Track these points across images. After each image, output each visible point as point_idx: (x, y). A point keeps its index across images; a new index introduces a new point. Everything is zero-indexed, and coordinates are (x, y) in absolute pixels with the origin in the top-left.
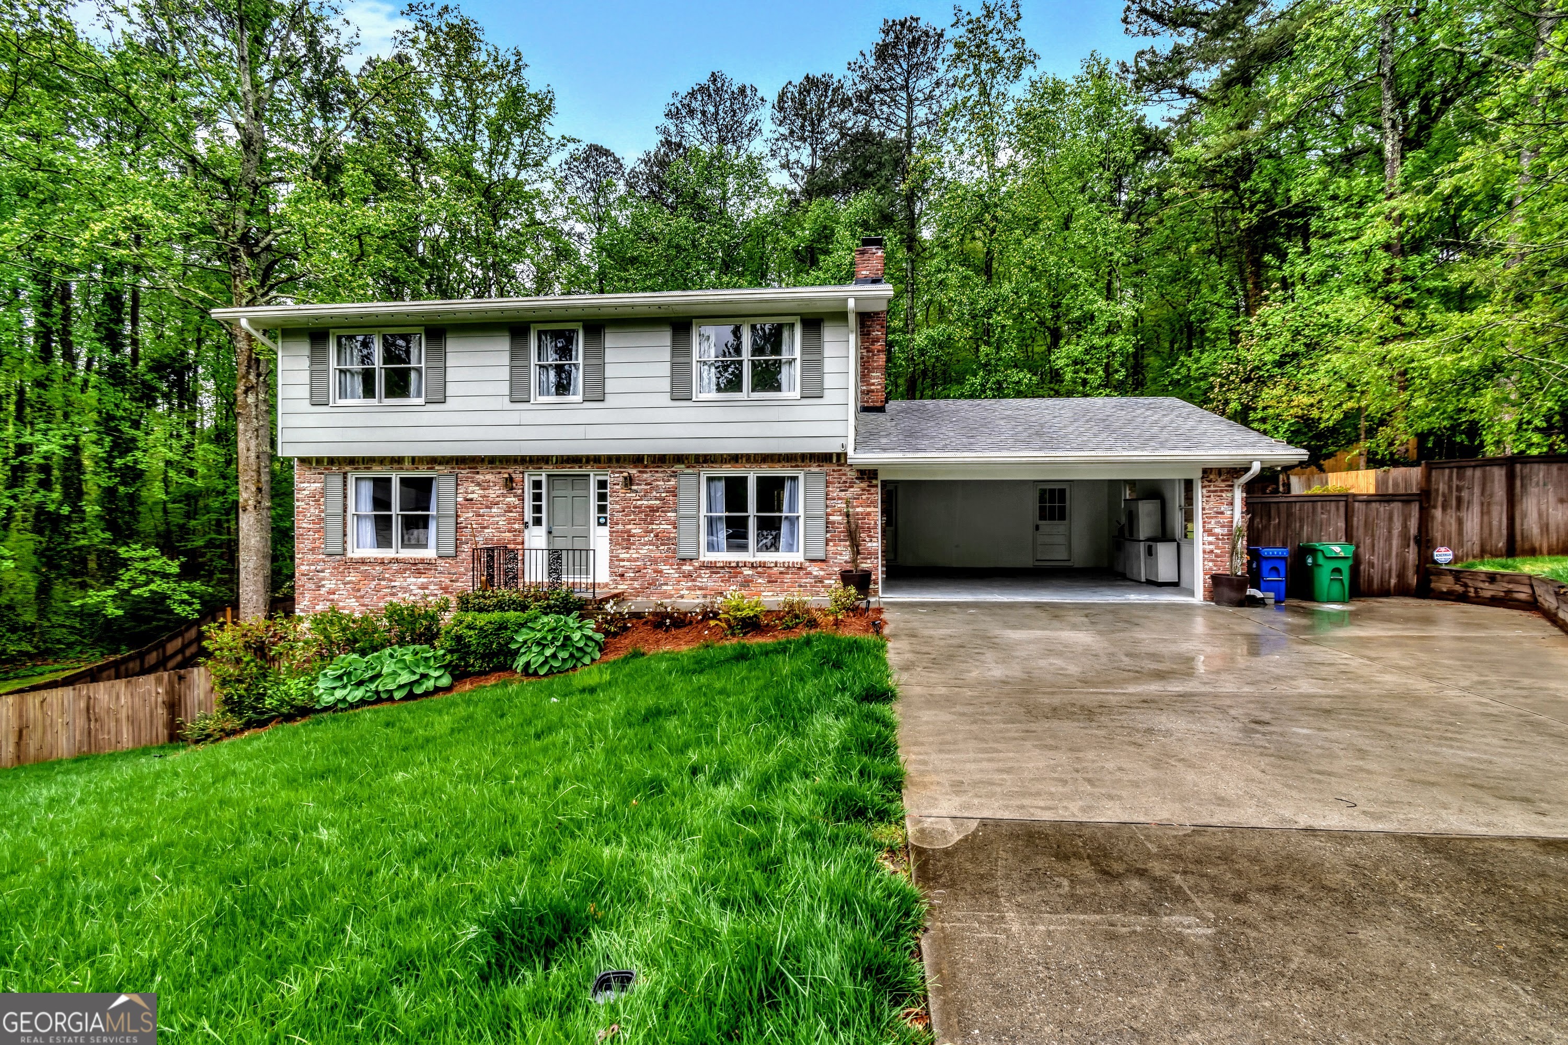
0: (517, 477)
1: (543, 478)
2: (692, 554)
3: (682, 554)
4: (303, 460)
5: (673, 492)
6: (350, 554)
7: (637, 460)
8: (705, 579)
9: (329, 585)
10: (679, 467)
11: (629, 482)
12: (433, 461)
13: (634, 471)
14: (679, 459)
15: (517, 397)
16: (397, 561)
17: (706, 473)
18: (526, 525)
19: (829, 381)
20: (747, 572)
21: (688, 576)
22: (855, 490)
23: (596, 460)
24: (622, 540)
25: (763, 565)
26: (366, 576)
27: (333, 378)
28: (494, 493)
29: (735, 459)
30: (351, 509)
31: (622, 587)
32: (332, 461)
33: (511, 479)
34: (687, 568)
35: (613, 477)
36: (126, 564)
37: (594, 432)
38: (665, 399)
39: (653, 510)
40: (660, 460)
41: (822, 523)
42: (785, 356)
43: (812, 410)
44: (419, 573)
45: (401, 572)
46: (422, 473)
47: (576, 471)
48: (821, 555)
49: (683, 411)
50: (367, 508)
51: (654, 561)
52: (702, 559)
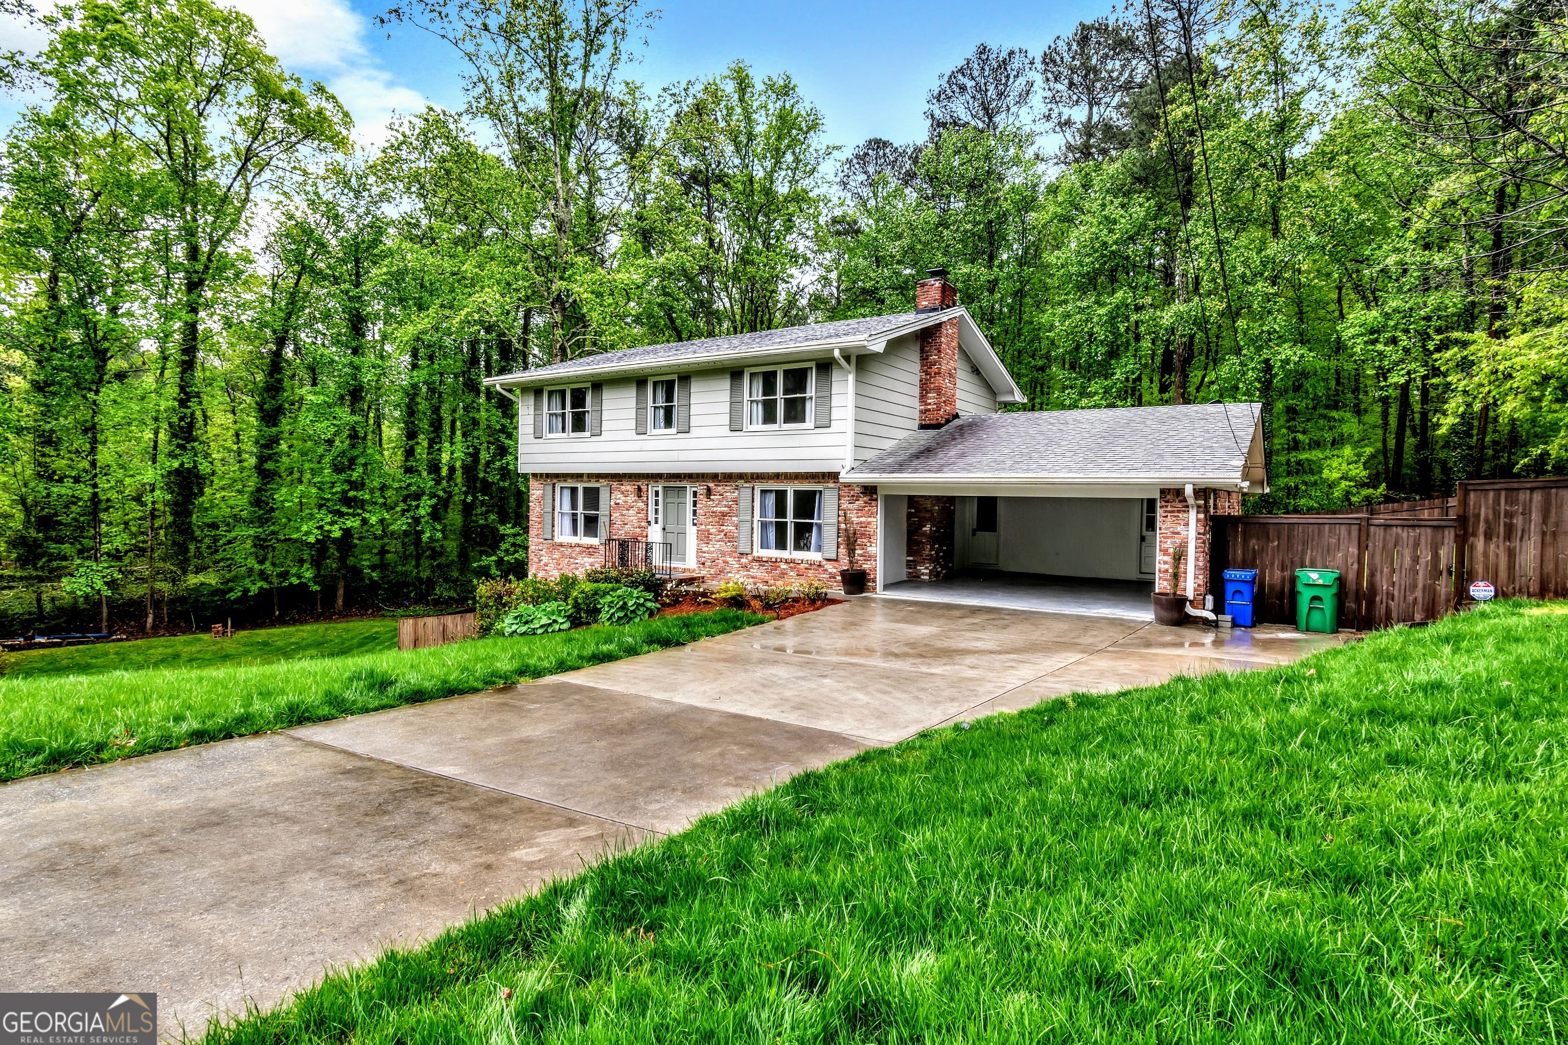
0: (644, 488)
1: (660, 489)
2: (748, 550)
3: (741, 550)
4: (535, 475)
5: (736, 501)
6: (557, 540)
7: (714, 477)
8: (756, 571)
9: (545, 560)
10: (741, 482)
11: (709, 492)
12: (599, 476)
13: (711, 485)
14: (741, 476)
15: (641, 430)
16: (578, 545)
17: (759, 487)
18: (649, 523)
19: (835, 414)
20: (783, 566)
21: (745, 567)
22: (860, 503)
23: (690, 477)
24: (704, 537)
25: (793, 561)
26: (563, 556)
27: (545, 418)
28: (632, 498)
29: (777, 476)
30: (557, 509)
31: (703, 573)
32: (548, 476)
33: (639, 489)
34: (744, 560)
35: (701, 489)
36: (503, 537)
37: (683, 456)
38: (726, 431)
39: (724, 515)
40: (729, 477)
41: (835, 529)
42: (808, 395)
43: (823, 437)
44: (590, 554)
45: (581, 553)
46: (593, 484)
47: (678, 484)
48: (834, 556)
49: (738, 440)
50: (567, 508)
51: (723, 554)
52: (755, 554)
